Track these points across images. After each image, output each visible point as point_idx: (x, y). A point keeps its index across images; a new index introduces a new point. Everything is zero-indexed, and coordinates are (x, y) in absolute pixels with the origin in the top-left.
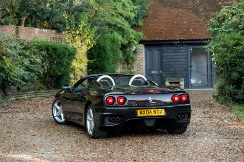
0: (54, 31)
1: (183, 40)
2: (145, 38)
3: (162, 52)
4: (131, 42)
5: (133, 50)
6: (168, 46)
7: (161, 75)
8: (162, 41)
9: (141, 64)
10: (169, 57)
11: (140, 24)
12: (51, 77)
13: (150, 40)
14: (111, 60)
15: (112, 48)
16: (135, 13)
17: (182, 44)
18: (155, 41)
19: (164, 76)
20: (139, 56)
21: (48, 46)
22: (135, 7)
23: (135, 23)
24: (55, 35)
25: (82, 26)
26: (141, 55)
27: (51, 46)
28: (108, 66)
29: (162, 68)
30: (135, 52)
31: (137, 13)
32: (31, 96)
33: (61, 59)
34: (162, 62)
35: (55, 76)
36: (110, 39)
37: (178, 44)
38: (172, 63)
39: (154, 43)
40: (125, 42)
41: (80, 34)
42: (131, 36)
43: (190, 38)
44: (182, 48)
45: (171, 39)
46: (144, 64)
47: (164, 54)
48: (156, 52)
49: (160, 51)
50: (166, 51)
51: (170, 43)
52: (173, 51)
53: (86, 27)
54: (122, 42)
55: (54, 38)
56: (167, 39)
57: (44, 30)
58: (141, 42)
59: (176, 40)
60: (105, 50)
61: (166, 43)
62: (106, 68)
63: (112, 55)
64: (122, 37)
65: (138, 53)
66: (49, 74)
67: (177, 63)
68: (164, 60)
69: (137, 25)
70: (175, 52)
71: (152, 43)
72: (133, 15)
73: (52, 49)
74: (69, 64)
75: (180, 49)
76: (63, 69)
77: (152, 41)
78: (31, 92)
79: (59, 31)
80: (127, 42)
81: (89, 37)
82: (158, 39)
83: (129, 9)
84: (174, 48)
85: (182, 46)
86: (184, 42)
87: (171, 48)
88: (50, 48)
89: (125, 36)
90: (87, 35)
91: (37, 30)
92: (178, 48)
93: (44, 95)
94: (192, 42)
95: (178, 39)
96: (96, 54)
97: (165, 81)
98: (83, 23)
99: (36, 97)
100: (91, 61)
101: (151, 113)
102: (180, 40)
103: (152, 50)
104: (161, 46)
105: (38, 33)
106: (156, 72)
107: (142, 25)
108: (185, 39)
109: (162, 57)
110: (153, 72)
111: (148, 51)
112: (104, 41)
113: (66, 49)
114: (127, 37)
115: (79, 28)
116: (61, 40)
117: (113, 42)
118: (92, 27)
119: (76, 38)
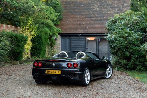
0: (13, 26)
1: (83, 33)
2: (61, 32)
3: (70, 40)
4: (54, 34)
5: (54, 38)
6: (74, 36)
8: (71, 33)
9: (59, 47)
10: (75, 43)
11: (58, 24)
12: (14, 53)
13: (64, 33)
14: (44, 44)
15: (45, 37)
16: (56, 17)
17: (82, 36)
18: (67, 33)
20: (57, 42)
21: (12, 35)
22: (57, 14)
24: (14, 29)
25: (29, 24)
26: (59, 42)
27: (14, 35)
28: (43, 47)
30: (55, 39)
31: (57, 17)
32: (2, 65)
33: (20, 43)
34: (70, 45)
35: (15, 53)
36: (44, 32)
37: (80, 35)
38: (76, 46)
39: (67, 35)
40: (51, 34)
41: (28, 28)
42: (55, 30)
43: (87, 32)
44: (82, 38)
45: (76, 32)
46: (60, 46)
47: (72, 41)
48: (67, 40)
50: (73, 39)
51: (76, 35)
52: (77, 39)
53: (32, 24)
54: (50, 33)
55: (13, 30)
56: (74, 33)
57: (8, 26)
58: (59, 34)
59: (79, 33)
60: (41, 38)
61: (73, 35)
62: (42, 49)
63: (45, 41)
65: (57, 40)
66: (12, 52)
67: (79, 46)
68: (72, 45)
69: (56, 24)
70: (78, 40)
71: (65, 35)
72: (56, 19)
73: (14, 37)
74: (23, 46)
75: (81, 38)
76: (20, 49)
78: (2, 62)
79: (16, 26)
80: (52, 34)
81: (33, 30)
82: (68, 33)
83: (53, 15)
84: (78, 38)
85: (82, 37)
86: (84, 35)
87: (76, 38)
89: (51, 30)
90: (33, 29)
91: (5, 25)
92: (80, 38)
93: (9, 64)
94: (88, 35)
95: (80, 33)
96: (36, 40)
98: (30, 22)
99: (5, 65)
100: (34, 45)
101: (53, 72)
102: (81, 33)
103: (65, 39)
104: (71, 37)
105: (5, 27)
107: (59, 24)
108: (84, 32)
109: (70, 43)
111: (63, 39)
112: (41, 33)
113: (23, 37)
114: (52, 31)
115: (28, 25)
116: (17, 32)
117: (46, 34)
118: (35, 24)
119: (26, 31)
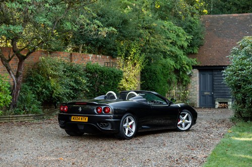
0: (108, 57)
2: (199, 64)
3: (213, 76)
4: (183, 67)
5: (188, 74)
7: (212, 96)
8: (213, 66)
9: (195, 86)
11: (195, 52)
14: (161, 81)
15: (163, 72)
16: (188, 42)
18: (207, 66)
19: (215, 97)
20: (193, 79)
22: (188, 37)
23: (191, 50)
24: (109, 60)
25: (133, 52)
26: (195, 78)
28: (158, 87)
29: (213, 90)
30: (190, 76)
34: (213, 84)
36: (161, 64)
38: (221, 86)
39: (207, 68)
41: (131, 59)
42: (183, 62)
45: (221, 65)
46: (198, 86)
47: (215, 78)
48: (208, 76)
49: (211, 75)
50: (217, 75)
51: (220, 69)
54: (174, 67)
55: (107, 63)
57: (98, 56)
58: (194, 67)
59: (225, 66)
60: (155, 74)
61: (216, 68)
63: (162, 78)
64: (176, 62)
65: (193, 76)
68: (215, 83)
69: (192, 52)
71: (205, 68)
72: (186, 44)
77: (205, 66)
79: (113, 56)
80: (179, 67)
82: (209, 65)
83: (183, 39)
88: (98, 71)
89: (178, 62)
91: (91, 55)
95: (227, 64)
97: (215, 101)
98: (134, 50)
103: (205, 74)
104: (212, 71)
105: (92, 58)
106: (209, 93)
107: (197, 52)
109: (213, 81)
110: (205, 93)
111: (202, 75)
112: (156, 66)
113: (113, 72)
114: (180, 63)
115: (130, 54)
117: (164, 67)
118: (141, 54)
119: (128, 63)
